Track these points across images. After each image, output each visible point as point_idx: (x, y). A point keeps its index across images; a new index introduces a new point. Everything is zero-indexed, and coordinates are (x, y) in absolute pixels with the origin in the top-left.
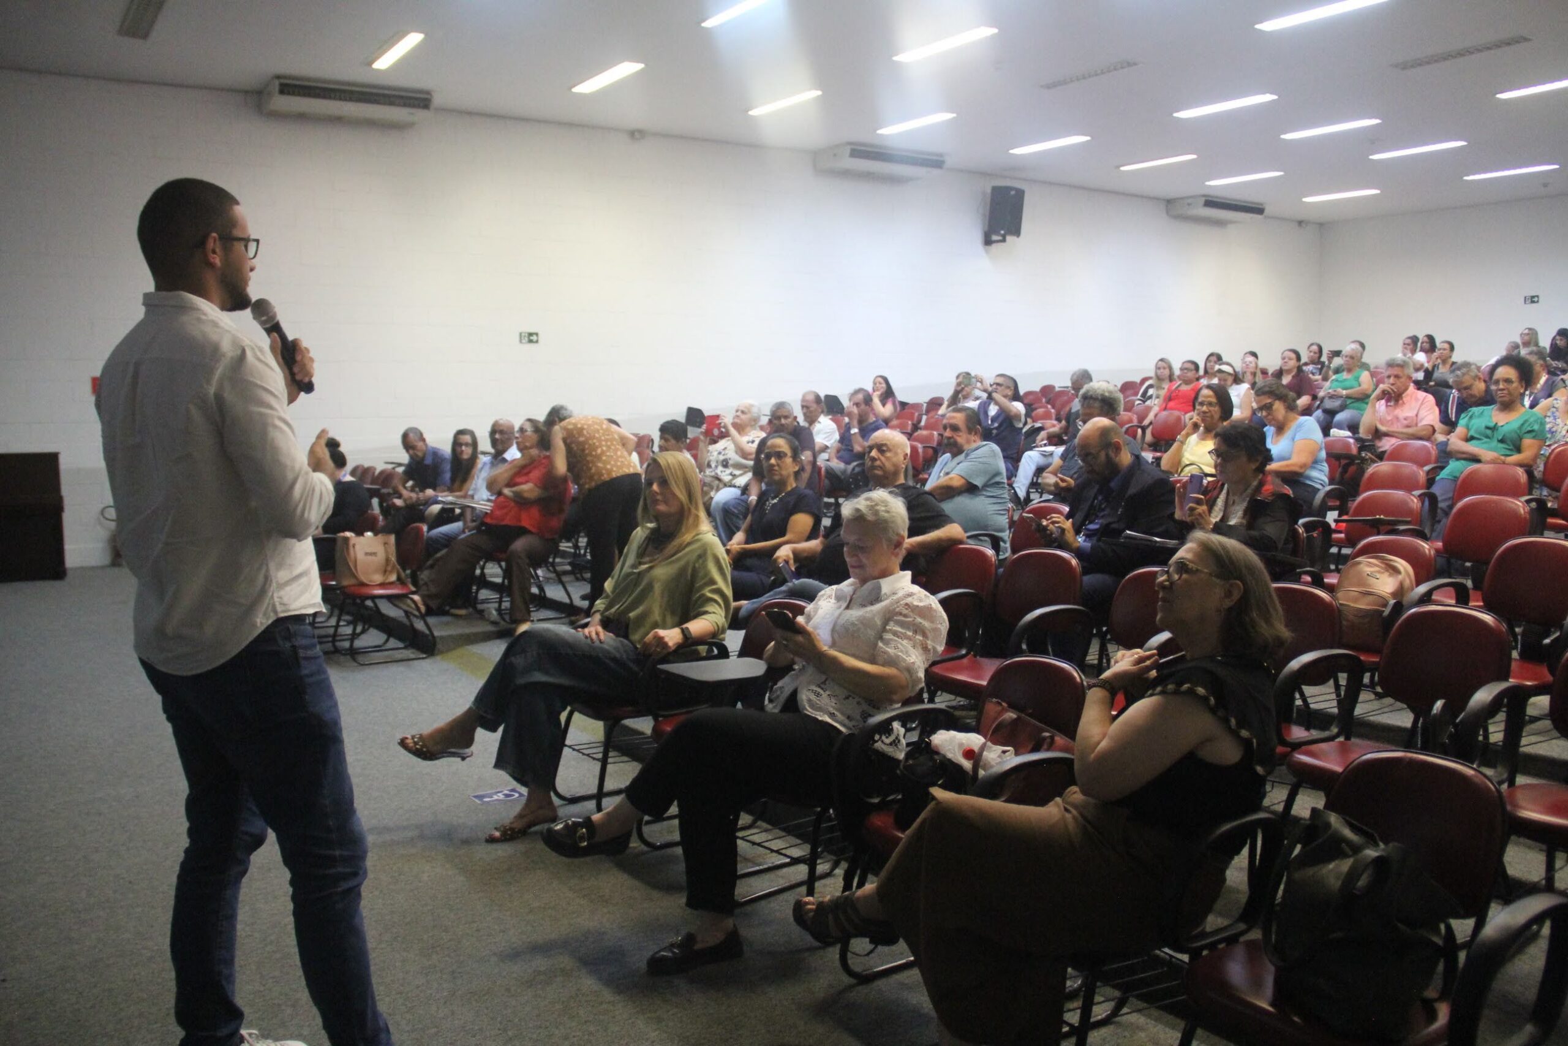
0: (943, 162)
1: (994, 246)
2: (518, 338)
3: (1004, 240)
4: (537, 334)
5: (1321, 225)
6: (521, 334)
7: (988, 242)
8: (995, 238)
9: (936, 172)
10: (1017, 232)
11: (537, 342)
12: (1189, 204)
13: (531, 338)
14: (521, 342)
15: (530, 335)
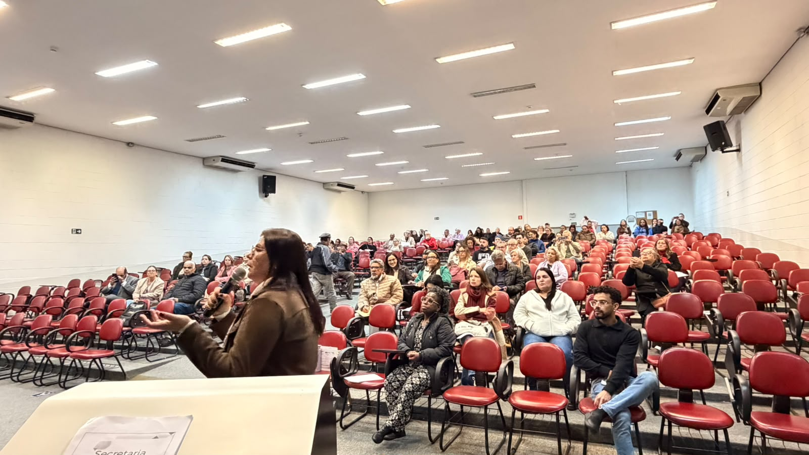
0: (254, 166)
5: (368, 193)
6: (72, 230)
7: (266, 196)
9: (251, 169)
10: (274, 192)
11: (81, 233)
12: (332, 185)
13: (77, 231)
14: (72, 233)
15: (77, 230)
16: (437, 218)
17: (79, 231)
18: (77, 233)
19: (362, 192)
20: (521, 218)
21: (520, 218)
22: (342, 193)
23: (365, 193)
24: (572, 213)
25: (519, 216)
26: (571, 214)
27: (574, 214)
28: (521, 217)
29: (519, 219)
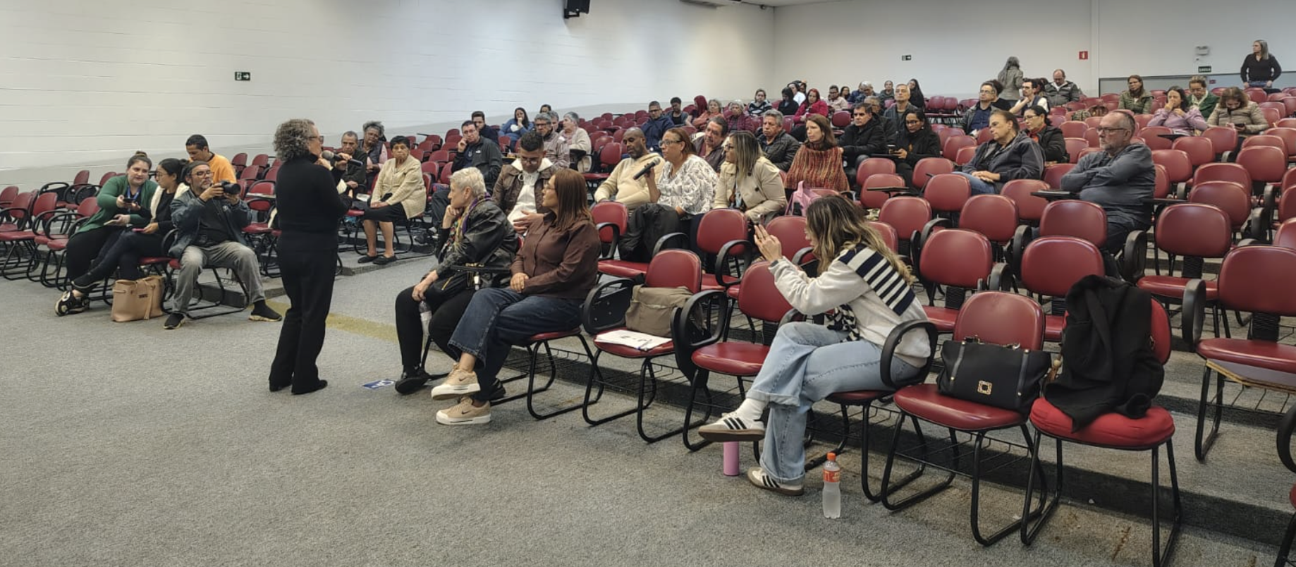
1: (571, 19)
2: (234, 75)
3: (578, 15)
4: (249, 74)
5: (773, 7)
6: (236, 73)
7: (566, 16)
8: (571, 13)
10: (587, 11)
11: (249, 79)
13: (244, 76)
14: (236, 79)
15: (244, 74)
16: (907, 58)
17: (247, 76)
18: (243, 79)
19: (762, 6)
20: (1086, 58)
21: (1083, 56)
22: (718, 8)
23: (768, 8)
24: (1202, 46)
25: (1081, 53)
26: (1199, 48)
27: (1205, 48)
28: (1086, 53)
29: (1081, 58)
